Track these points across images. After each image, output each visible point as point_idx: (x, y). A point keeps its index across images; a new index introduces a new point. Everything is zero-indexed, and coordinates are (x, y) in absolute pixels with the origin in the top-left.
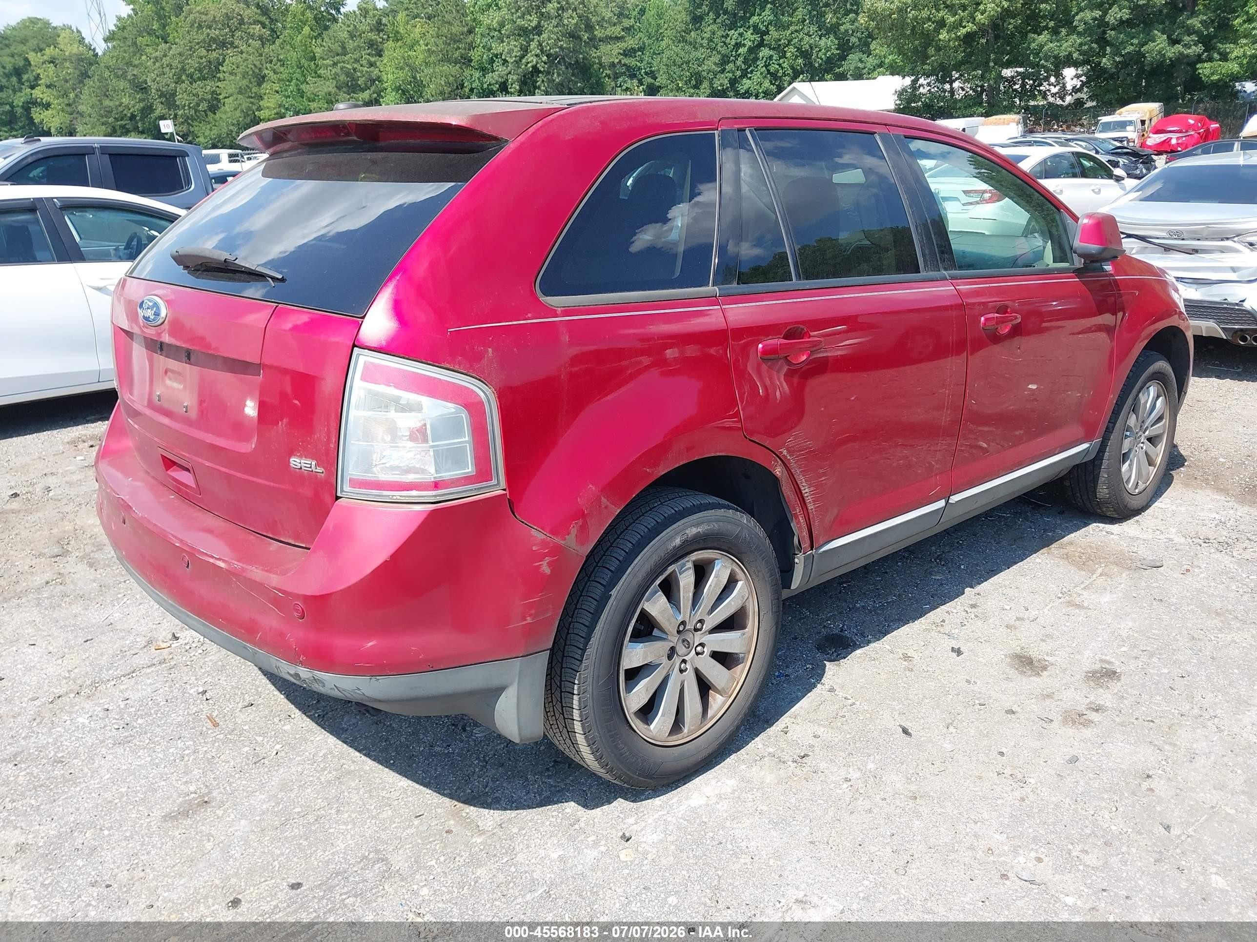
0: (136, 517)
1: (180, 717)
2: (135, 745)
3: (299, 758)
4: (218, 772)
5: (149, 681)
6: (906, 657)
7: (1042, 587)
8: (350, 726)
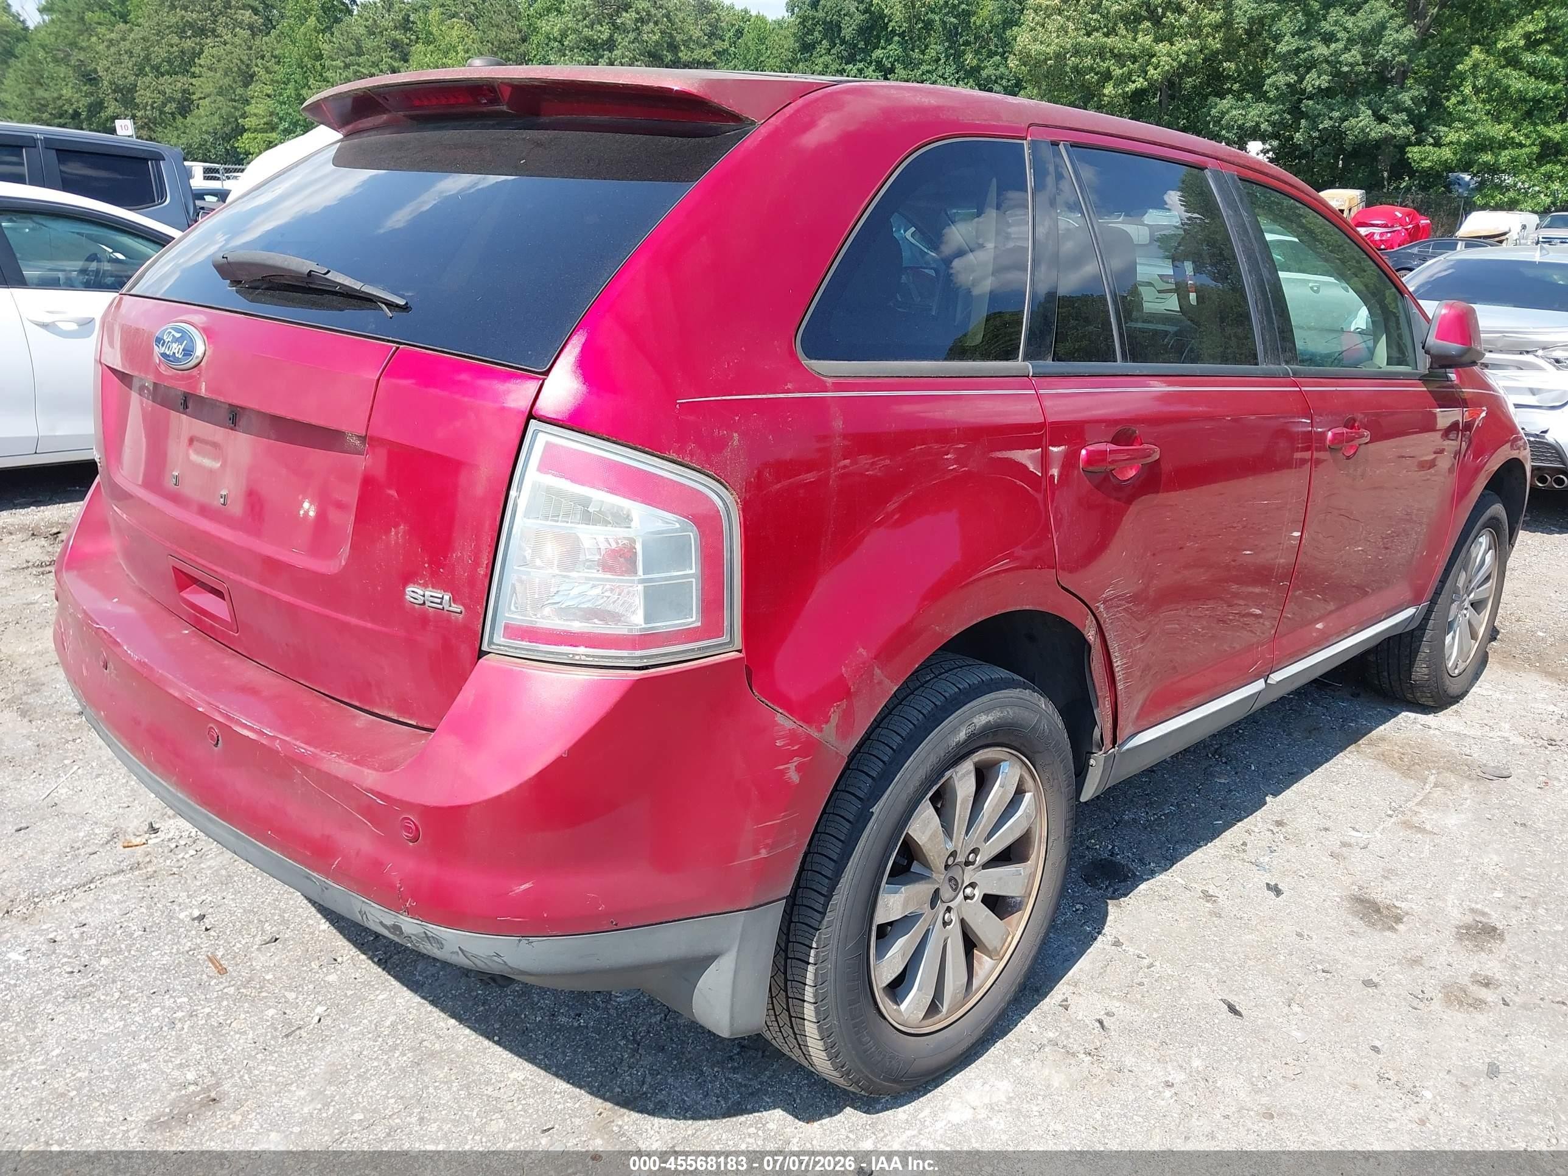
0: (129, 661)
1: (167, 957)
2: (99, 1000)
3: (354, 1029)
4: (230, 1050)
5: (115, 898)
6: (1208, 897)
7: (1363, 800)
8: (426, 977)
